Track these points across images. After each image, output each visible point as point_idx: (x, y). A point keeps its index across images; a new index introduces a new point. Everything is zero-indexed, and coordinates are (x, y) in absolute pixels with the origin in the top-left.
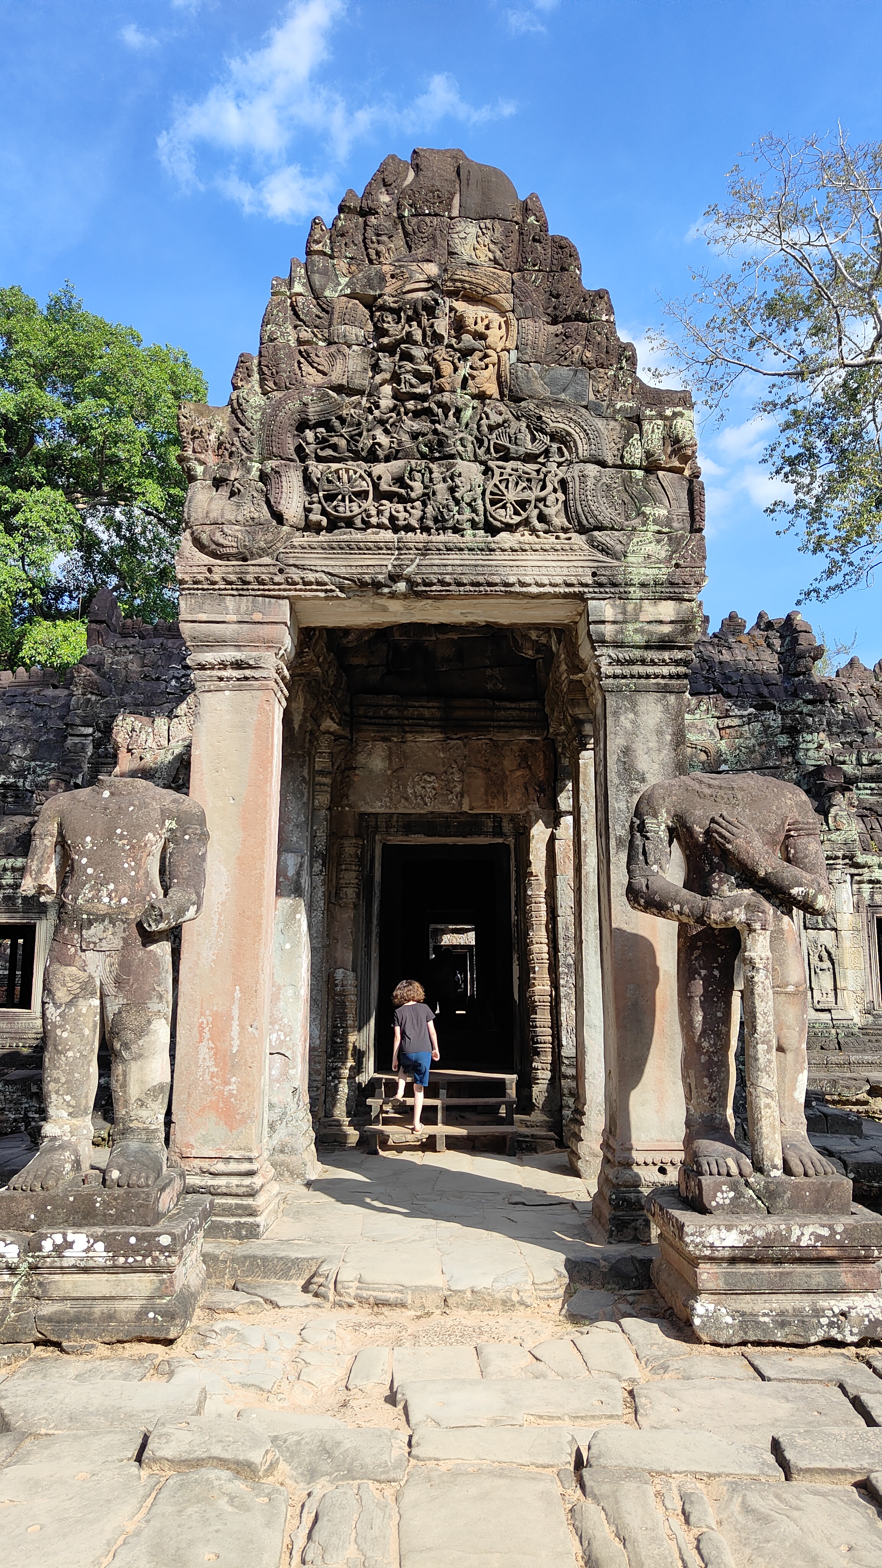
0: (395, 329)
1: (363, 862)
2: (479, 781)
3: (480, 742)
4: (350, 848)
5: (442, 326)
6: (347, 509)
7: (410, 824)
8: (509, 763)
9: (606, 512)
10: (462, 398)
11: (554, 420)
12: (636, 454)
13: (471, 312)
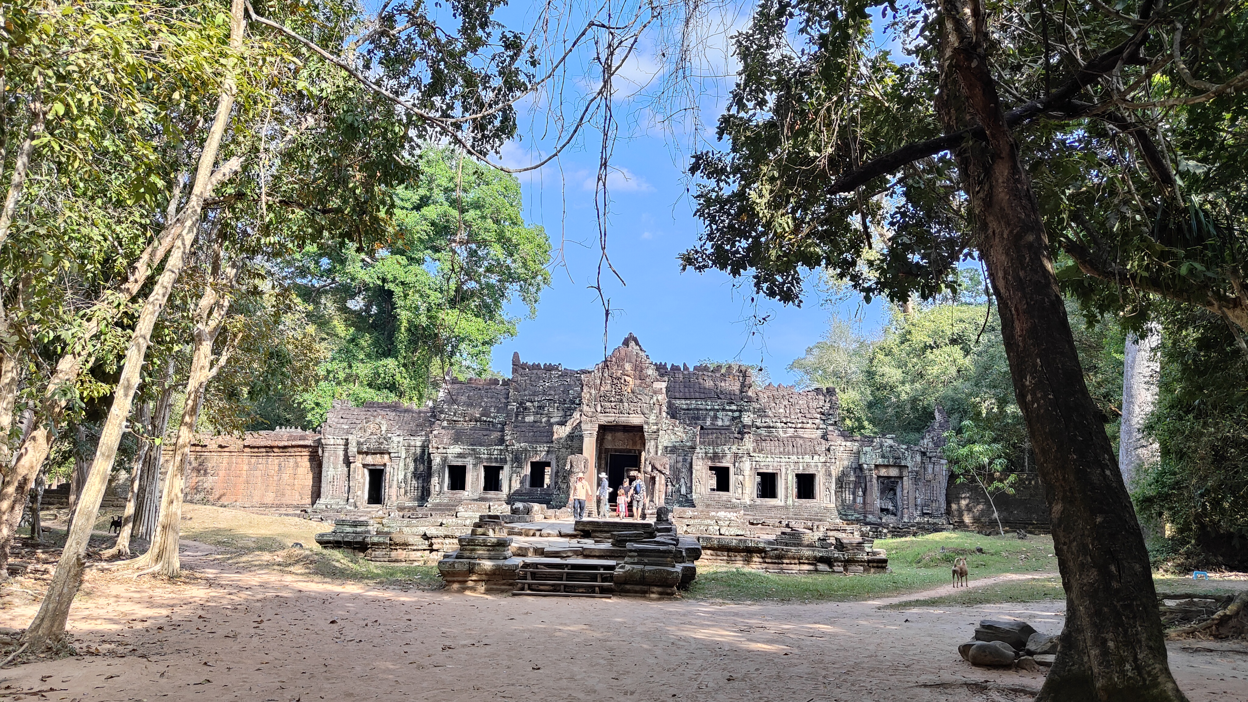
0: (615, 381)
1: (606, 459)
2: (631, 442)
3: (631, 434)
4: (603, 456)
5: (623, 381)
6: (608, 410)
7: (616, 450)
8: (637, 439)
9: (646, 411)
10: (626, 393)
11: (639, 396)
12: (652, 402)
13: (627, 378)
